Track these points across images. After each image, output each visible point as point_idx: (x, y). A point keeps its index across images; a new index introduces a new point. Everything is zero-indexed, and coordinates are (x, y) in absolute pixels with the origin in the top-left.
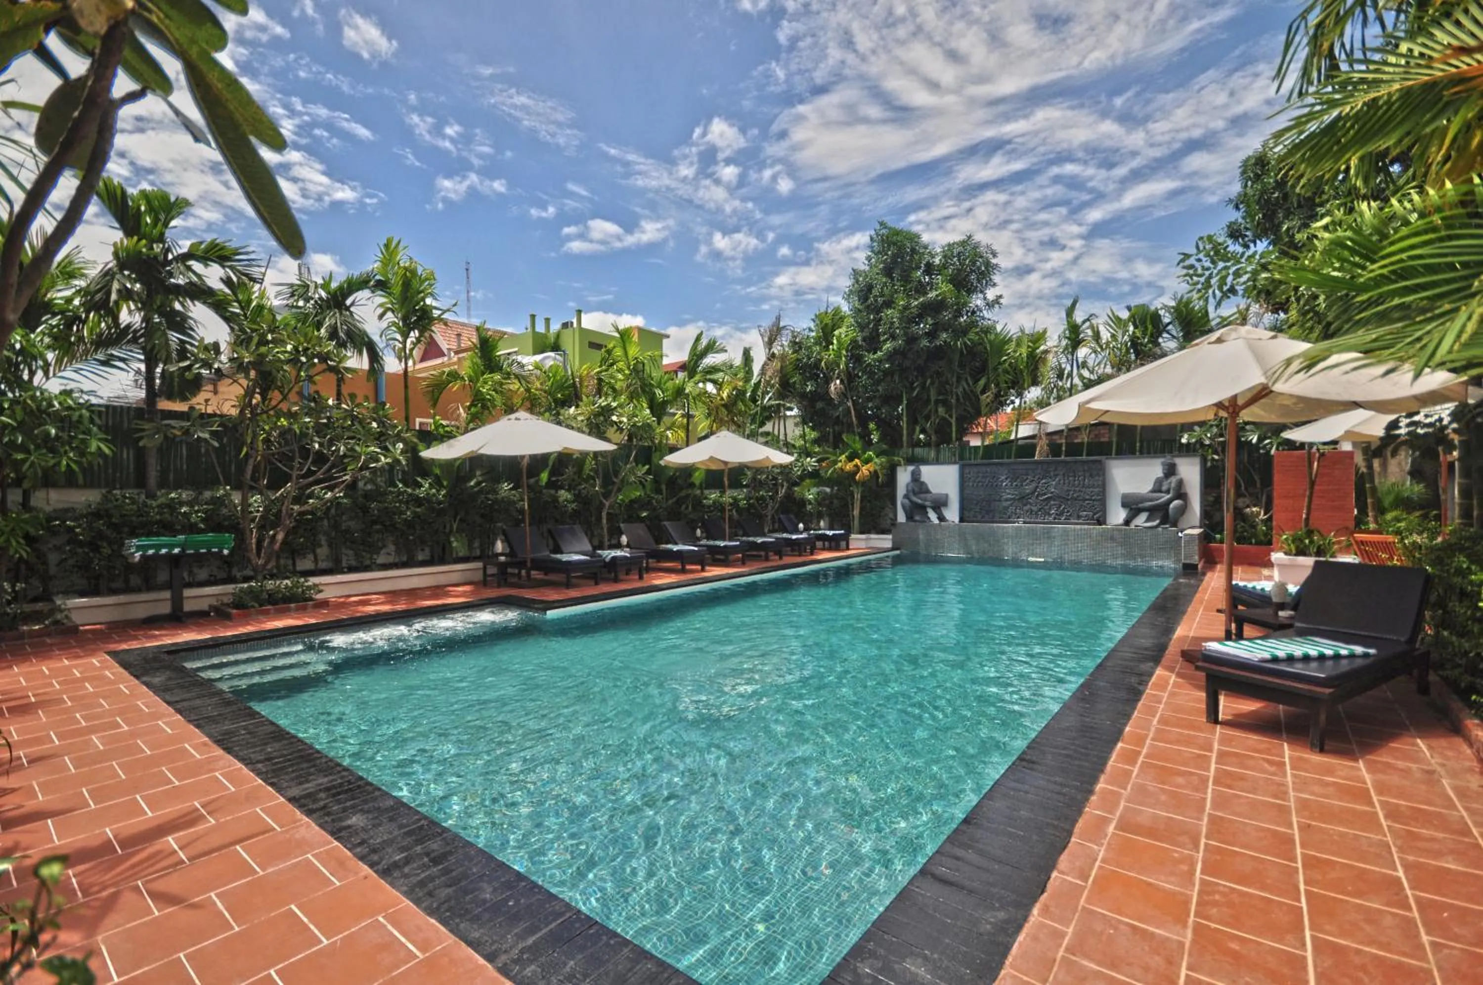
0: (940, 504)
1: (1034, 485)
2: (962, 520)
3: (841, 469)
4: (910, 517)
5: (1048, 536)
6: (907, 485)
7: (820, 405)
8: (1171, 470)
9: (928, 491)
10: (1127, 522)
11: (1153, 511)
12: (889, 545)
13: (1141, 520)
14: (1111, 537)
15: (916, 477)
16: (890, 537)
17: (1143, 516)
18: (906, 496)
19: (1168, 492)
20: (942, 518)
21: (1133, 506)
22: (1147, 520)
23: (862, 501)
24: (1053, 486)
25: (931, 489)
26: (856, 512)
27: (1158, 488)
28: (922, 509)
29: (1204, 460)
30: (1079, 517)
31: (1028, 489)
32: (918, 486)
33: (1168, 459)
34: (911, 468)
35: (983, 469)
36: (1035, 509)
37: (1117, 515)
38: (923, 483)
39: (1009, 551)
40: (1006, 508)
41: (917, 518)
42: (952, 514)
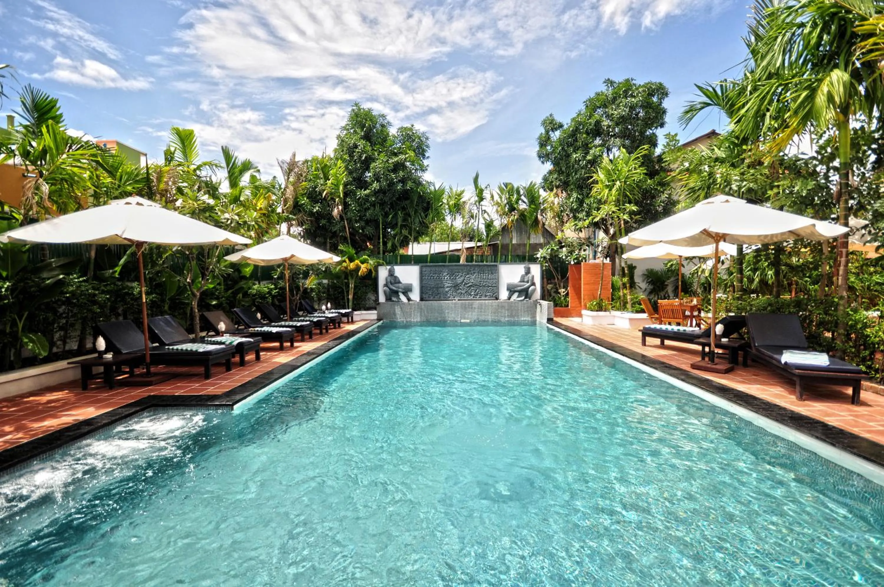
0: (407, 290)
1: (462, 278)
2: (422, 299)
3: (346, 268)
4: (388, 299)
5: (471, 307)
6: (386, 279)
7: (323, 222)
8: (528, 271)
9: (399, 282)
10: (509, 298)
11: (521, 292)
12: (375, 317)
13: (515, 296)
14: (502, 306)
15: (391, 273)
16: (375, 312)
17: (516, 294)
18: (386, 285)
19: (528, 282)
20: (409, 299)
21: (512, 290)
22: (518, 297)
23: (355, 289)
24: (473, 279)
25: (401, 280)
26: (351, 297)
27: (522, 281)
28: (396, 293)
29: (542, 267)
30: (486, 296)
31: (459, 280)
32: (393, 279)
33: (526, 264)
34: (388, 267)
35: (433, 269)
36: (463, 292)
37: (504, 294)
38: (396, 277)
39: (451, 316)
40: (447, 292)
41: (394, 299)
42: (415, 296)
